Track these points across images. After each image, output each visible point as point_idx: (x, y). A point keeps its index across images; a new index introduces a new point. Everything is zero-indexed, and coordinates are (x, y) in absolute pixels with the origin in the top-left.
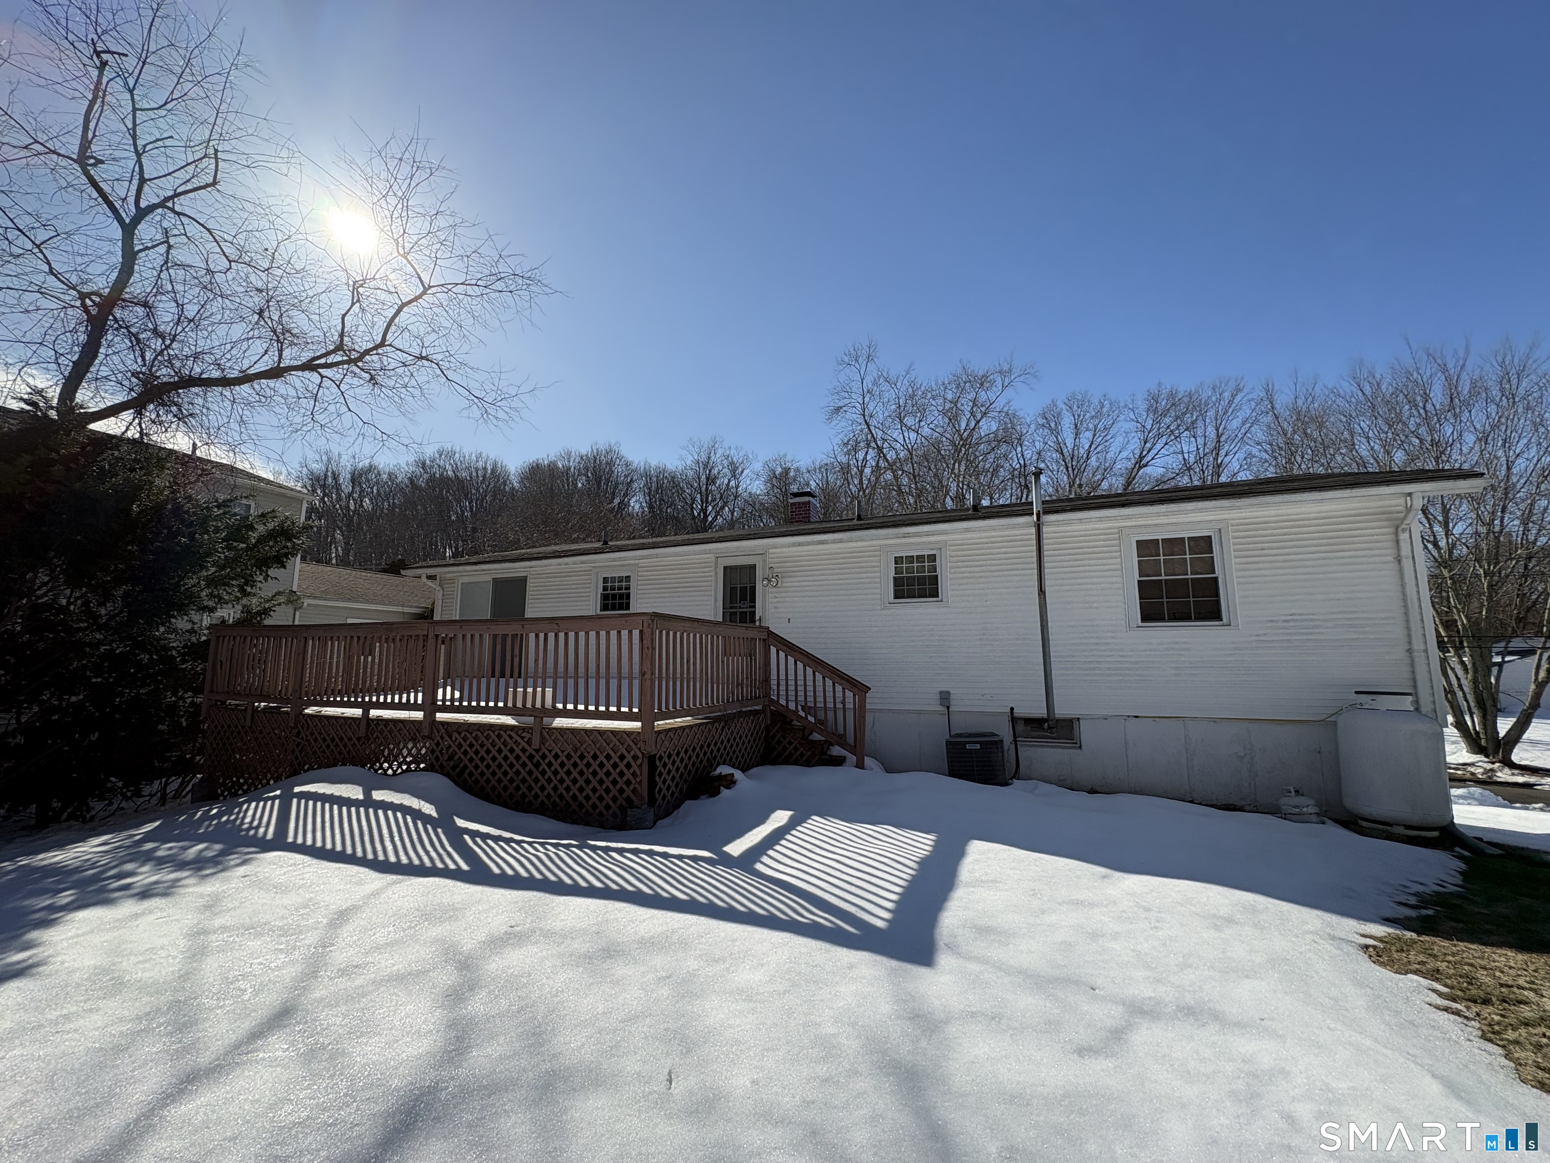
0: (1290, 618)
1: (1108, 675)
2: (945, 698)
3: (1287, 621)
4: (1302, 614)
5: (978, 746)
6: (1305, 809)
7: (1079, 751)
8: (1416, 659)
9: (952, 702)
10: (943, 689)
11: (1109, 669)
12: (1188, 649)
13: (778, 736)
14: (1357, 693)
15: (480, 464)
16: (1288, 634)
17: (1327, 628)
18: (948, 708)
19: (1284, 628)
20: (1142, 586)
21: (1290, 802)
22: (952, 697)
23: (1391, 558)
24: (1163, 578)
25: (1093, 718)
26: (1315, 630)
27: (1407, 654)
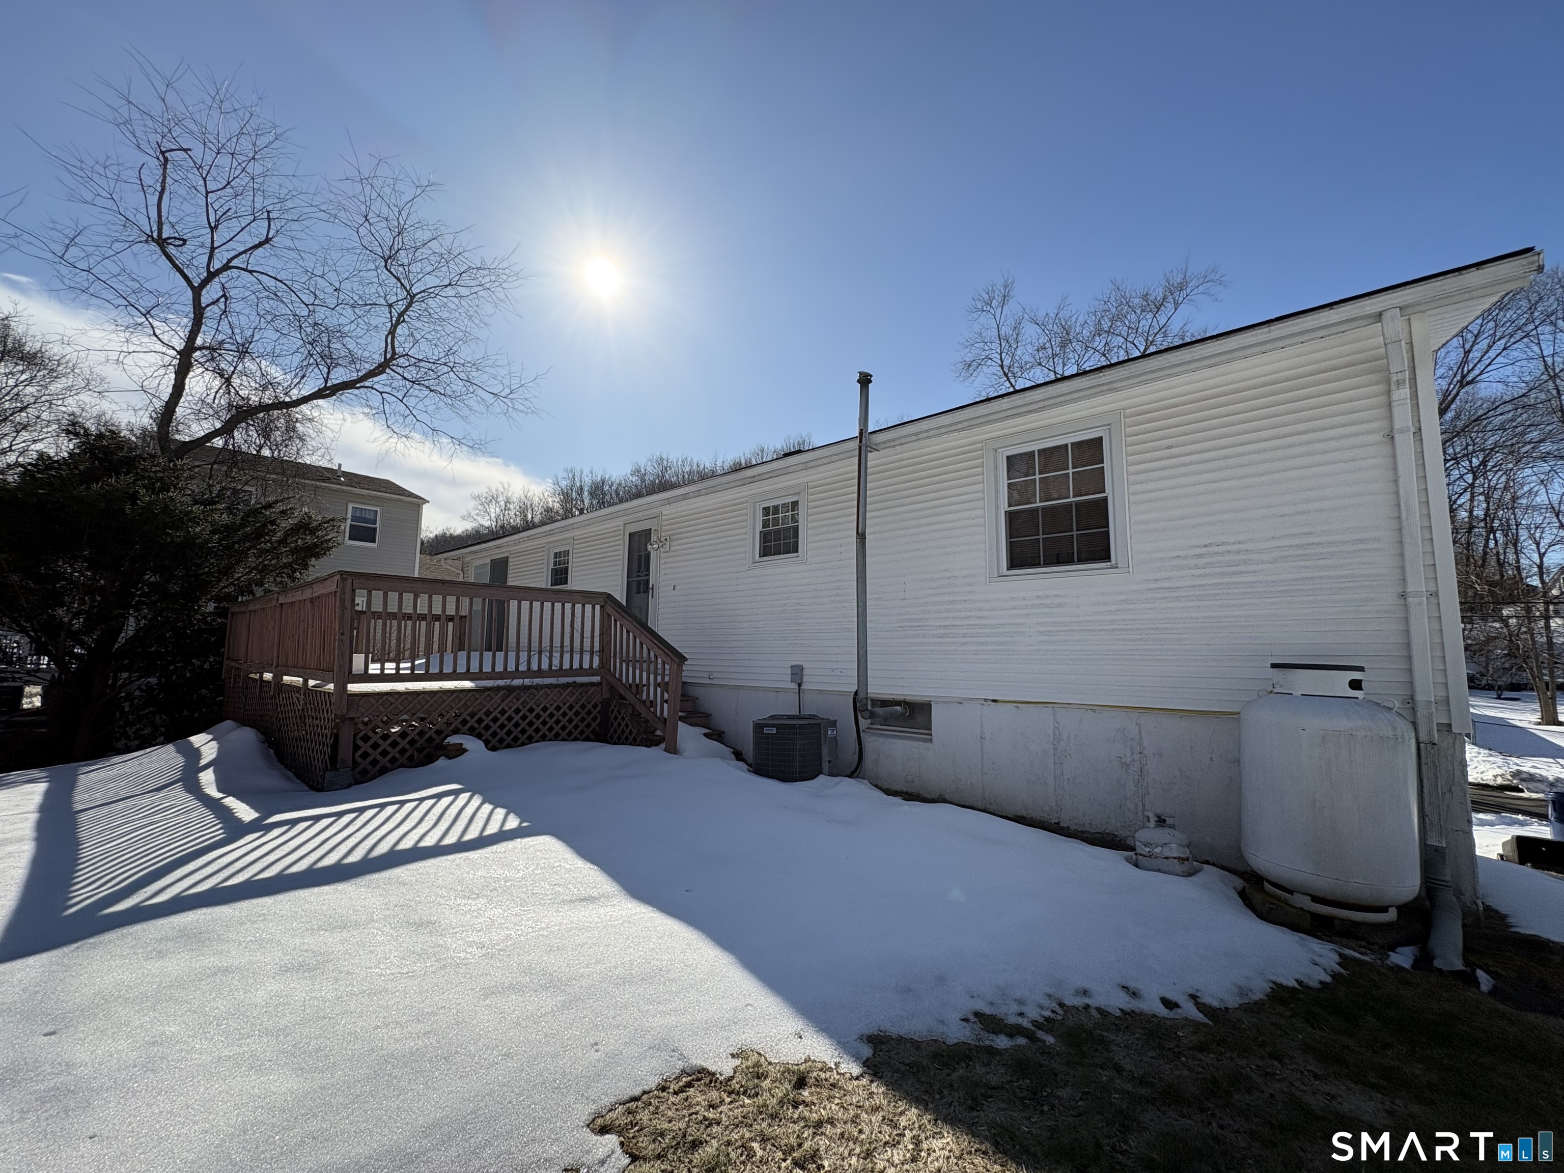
0: (1203, 550)
1: (963, 644)
2: (797, 673)
3: (1199, 556)
4: (1223, 544)
5: (774, 731)
6: (1158, 850)
7: (928, 745)
8: (1413, 610)
9: (805, 679)
10: (794, 663)
11: (964, 635)
12: (1059, 605)
13: (616, 710)
14: (1274, 666)
15: (687, 469)
16: (1200, 576)
17: (1263, 562)
18: (800, 685)
19: (1197, 567)
20: (1011, 517)
21: (1149, 835)
22: (805, 672)
23: (1377, 437)
24: (1038, 504)
25: (946, 701)
26: (1243, 568)
27: (1401, 602)
